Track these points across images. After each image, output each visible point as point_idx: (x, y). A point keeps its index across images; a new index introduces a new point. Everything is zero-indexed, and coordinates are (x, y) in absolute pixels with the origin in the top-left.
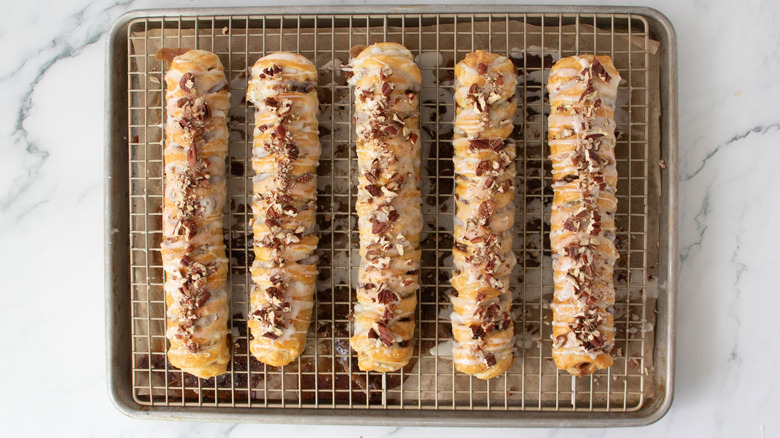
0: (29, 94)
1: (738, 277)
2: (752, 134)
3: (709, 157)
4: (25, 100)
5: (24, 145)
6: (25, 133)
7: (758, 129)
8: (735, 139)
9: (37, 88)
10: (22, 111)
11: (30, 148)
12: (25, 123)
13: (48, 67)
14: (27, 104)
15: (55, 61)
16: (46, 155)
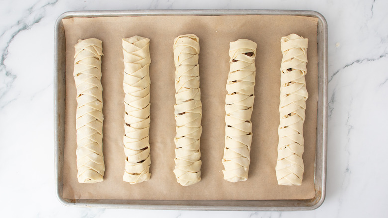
0: (7, 48)
1: (349, 132)
2: (355, 63)
3: (334, 74)
4: (5, 51)
5: (4, 72)
6: (5, 67)
7: (358, 61)
8: (347, 66)
9: (11, 45)
10: (3, 56)
11: (8, 74)
12: (5, 62)
13: (16, 34)
14: (6, 53)
15: (19, 32)
16: (15, 77)
